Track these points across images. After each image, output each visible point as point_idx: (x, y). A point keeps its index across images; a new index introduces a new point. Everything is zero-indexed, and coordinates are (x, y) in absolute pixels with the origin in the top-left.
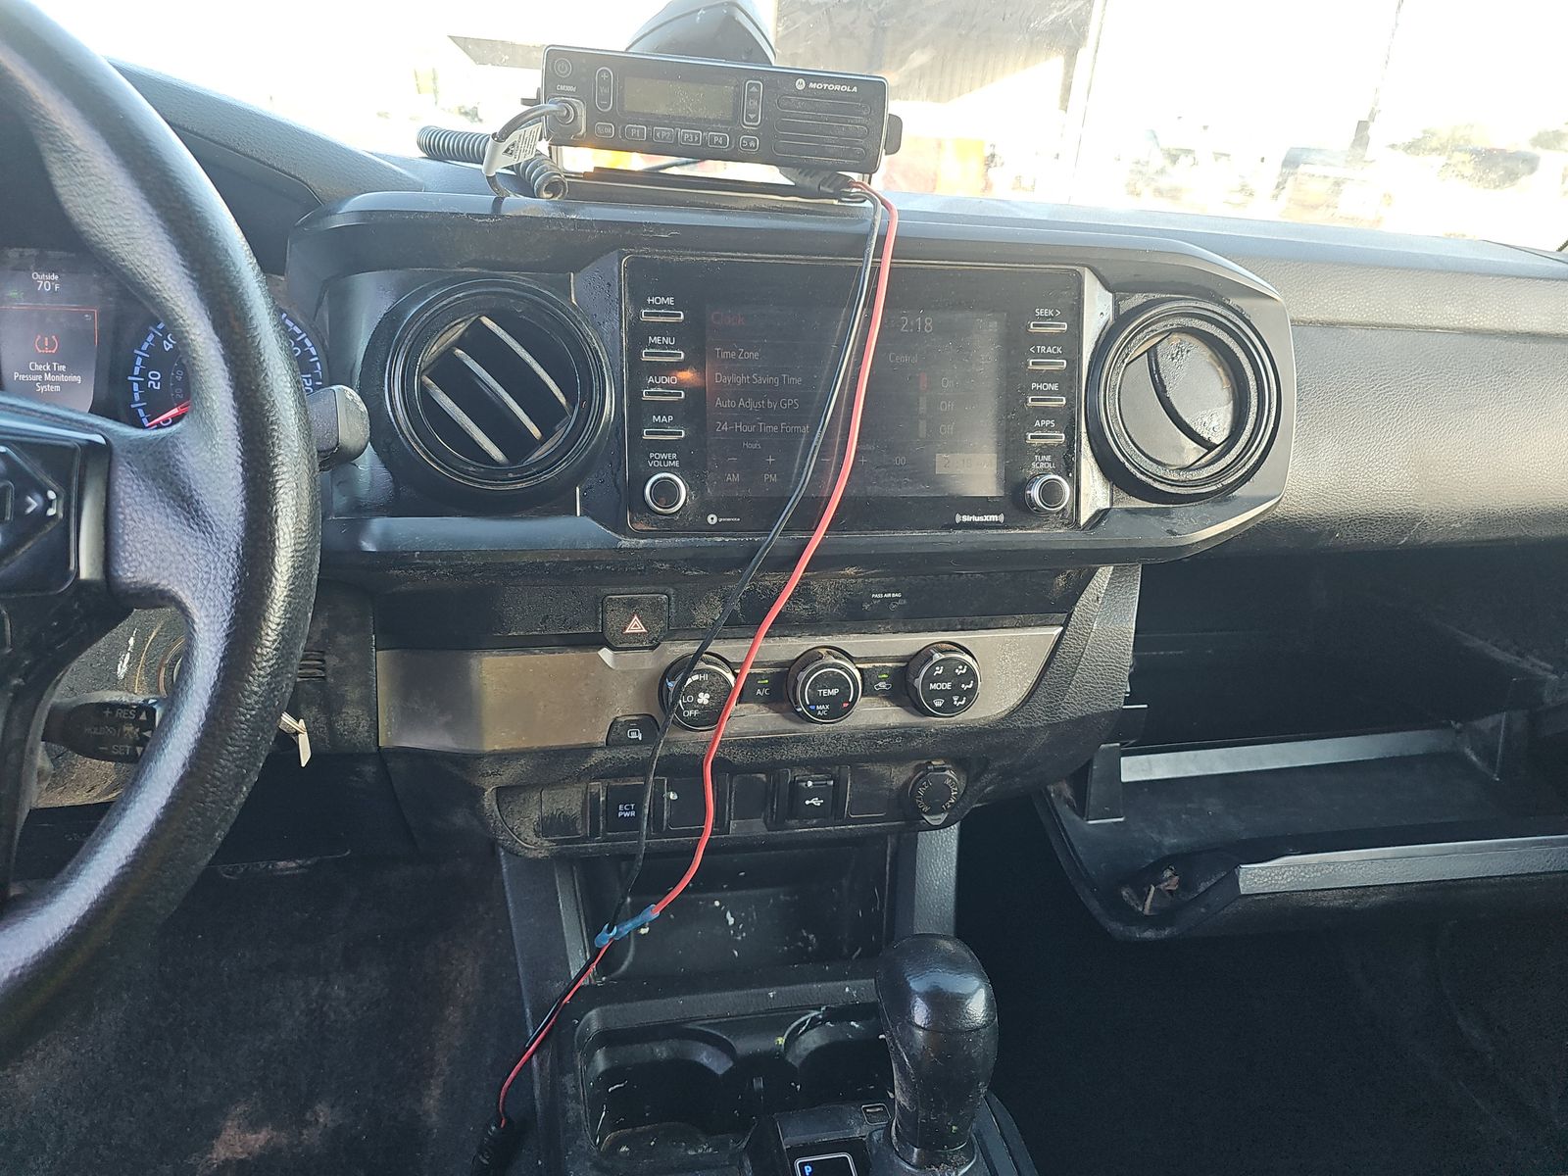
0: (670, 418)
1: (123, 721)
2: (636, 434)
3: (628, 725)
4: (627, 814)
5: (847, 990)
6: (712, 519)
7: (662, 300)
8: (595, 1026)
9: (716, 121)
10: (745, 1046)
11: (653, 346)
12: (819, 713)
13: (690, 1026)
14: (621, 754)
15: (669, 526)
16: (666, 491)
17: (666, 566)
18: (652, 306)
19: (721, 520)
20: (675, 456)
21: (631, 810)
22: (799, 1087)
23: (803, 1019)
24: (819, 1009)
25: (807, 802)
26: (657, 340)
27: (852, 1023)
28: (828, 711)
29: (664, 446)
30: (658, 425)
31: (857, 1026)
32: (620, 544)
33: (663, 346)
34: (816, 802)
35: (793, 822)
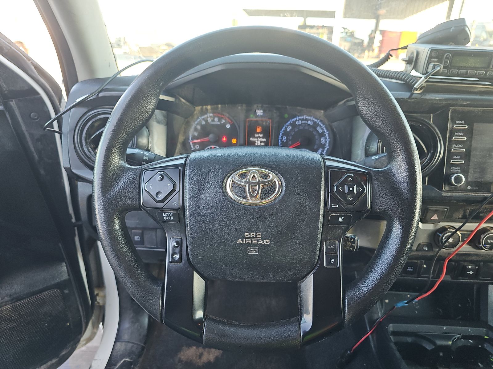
0: (459, 157)
1: (347, 241)
2: (448, 161)
3: (424, 245)
4: (410, 270)
5: (469, 330)
6: (469, 188)
7: (461, 122)
8: (391, 329)
9: (481, 68)
10: (440, 342)
11: (456, 135)
12: (487, 247)
13: (419, 333)
14: (420, 253)
15: (456, 189)
16: (458, 180)
17: (455, 202)
18: (457, 124)
19: (472, 188)
20: (459, 168)
21: (411, 269)
22: (453, 357)
23: (455, 337)
24: (460, 335)
25: (468, 273)
26: (457, 134)
27: (470, 341)
28: (490, 247)
29: (456, 165)
30: (455, 159)
31: (471, 342)
32: (442, 195)
33: (460, 136)
34: (471, 273)
35: (460, 278)
